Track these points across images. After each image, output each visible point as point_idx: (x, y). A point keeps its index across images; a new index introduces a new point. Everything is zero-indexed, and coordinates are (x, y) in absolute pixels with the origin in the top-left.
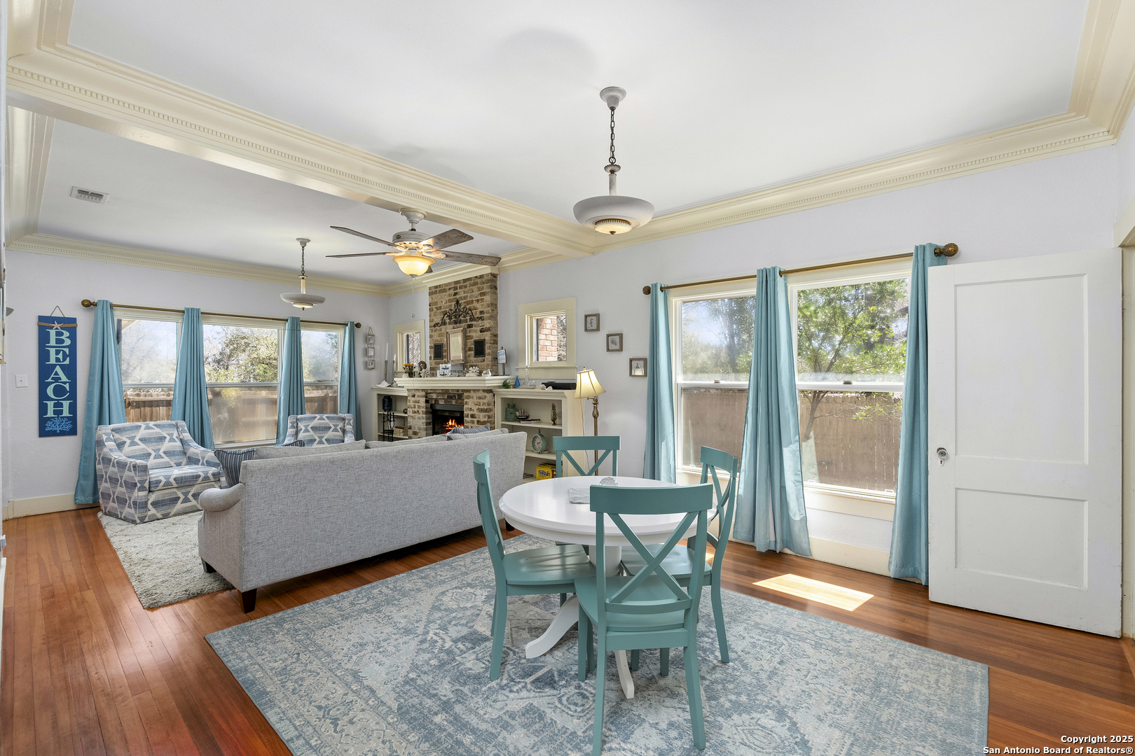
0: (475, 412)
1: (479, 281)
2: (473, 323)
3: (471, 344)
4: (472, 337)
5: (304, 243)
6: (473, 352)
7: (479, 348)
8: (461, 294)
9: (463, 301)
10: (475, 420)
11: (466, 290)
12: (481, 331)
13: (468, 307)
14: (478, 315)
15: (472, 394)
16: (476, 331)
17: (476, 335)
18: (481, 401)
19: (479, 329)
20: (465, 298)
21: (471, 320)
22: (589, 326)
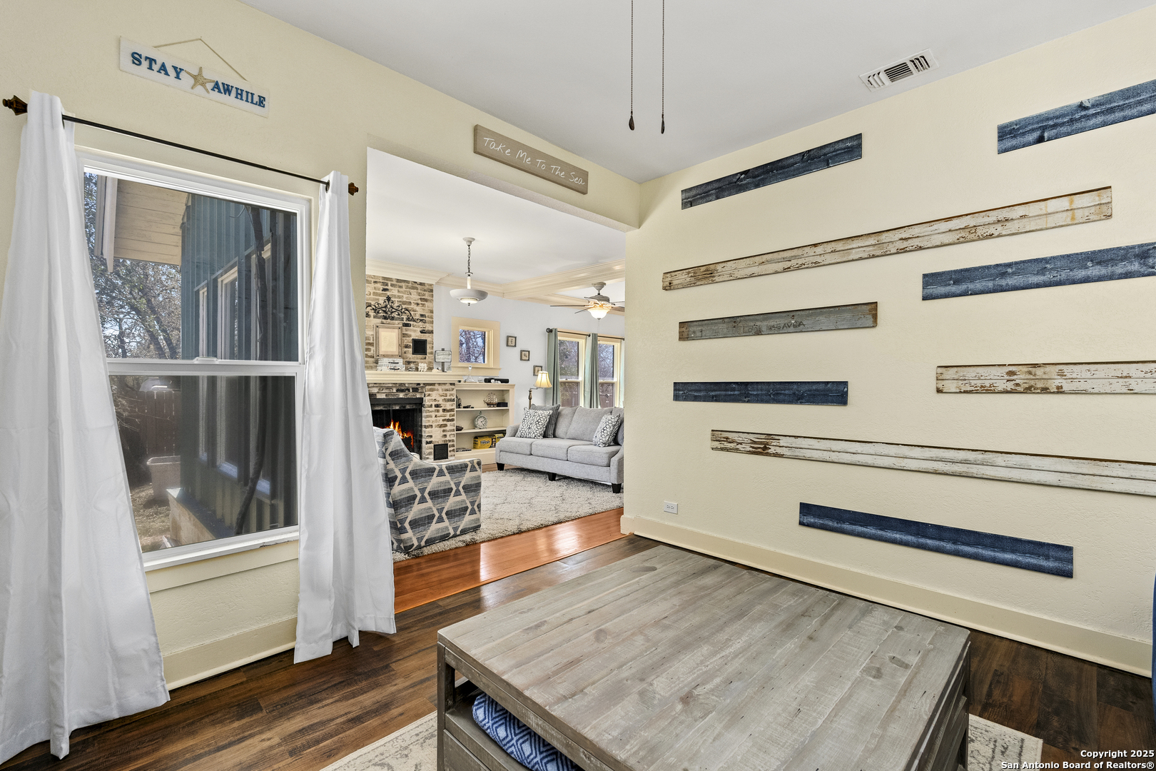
0: (441, 402)
1: (419, 286)
2: (412, 323)
3: (409, 341)
4: (410, 336)
5: (470, 242)
6: (410, 350)
7: (420, 347)
8: (393, 292)
9: (396, 300)
10: (441, 409)
11: (400, 289)
12: (422, 332)
13: (404, 306)
14: (418, 317)
15: (437, 387)
16: (415, 331)
17: (415, 333)
18: (448, 393)
19: (419, 329)
20: (399, 297)
21: (408, 319)
22: (510, 343)
